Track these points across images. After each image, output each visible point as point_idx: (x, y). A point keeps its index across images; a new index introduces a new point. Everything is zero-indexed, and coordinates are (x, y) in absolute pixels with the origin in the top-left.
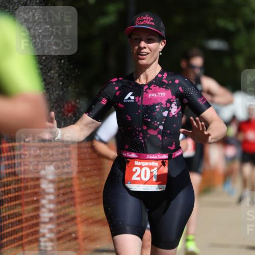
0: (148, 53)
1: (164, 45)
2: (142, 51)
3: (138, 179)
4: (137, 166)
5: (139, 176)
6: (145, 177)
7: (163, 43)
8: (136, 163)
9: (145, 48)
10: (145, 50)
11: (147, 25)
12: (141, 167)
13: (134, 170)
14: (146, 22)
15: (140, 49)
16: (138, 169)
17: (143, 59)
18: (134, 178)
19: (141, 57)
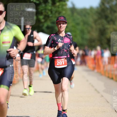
4: (58, 61)
5: (59, 64)
6: (61, 64)
10: (62, 27)
11: (63, 20)
13: (57, 62)
16: (58, 62)
17: (62, 29)
19: (61, 29)
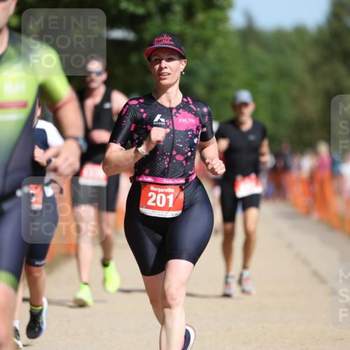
0: (169, 74)
1: (185, 65)
2: (163, 71)
3: (154, 204)
4: (152, 191)
5: (155, 201)
6: (161, 203)
7: (184, 63)
8: (152, 188)
9: (166, 68)
10: (165, 71)
11: (166, 44)
12: (157, 193)
13: (150, 194)
14: (165, 42)
15: (161, 69)
16: (154, 195)
17: (165, 79)
18: (150, 203)
19: (163, 77)
